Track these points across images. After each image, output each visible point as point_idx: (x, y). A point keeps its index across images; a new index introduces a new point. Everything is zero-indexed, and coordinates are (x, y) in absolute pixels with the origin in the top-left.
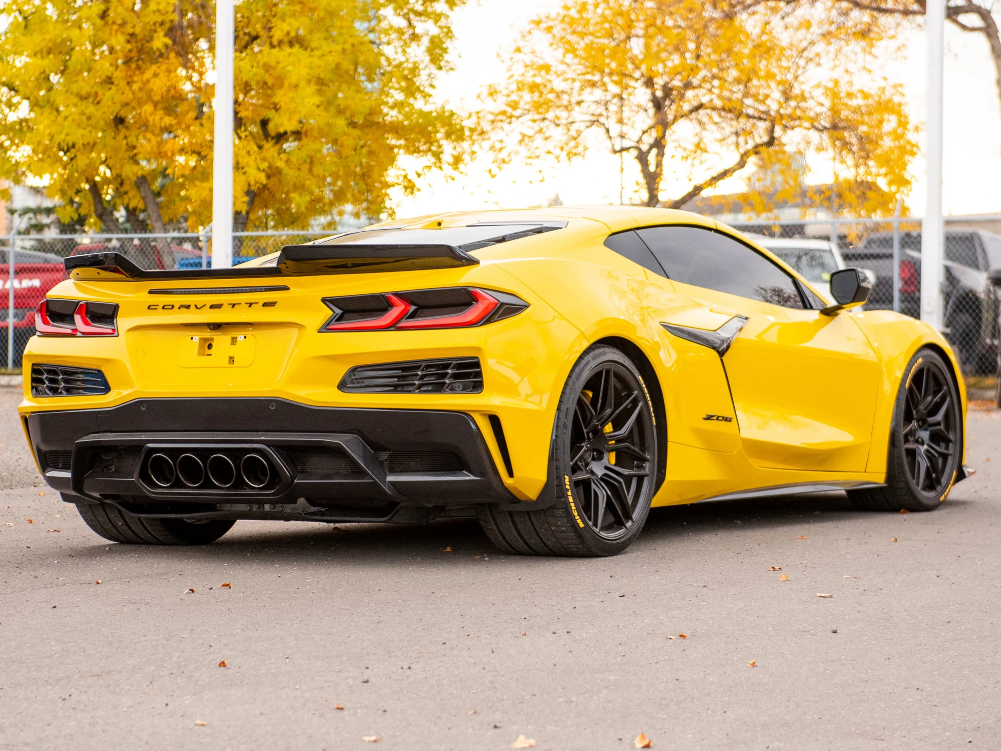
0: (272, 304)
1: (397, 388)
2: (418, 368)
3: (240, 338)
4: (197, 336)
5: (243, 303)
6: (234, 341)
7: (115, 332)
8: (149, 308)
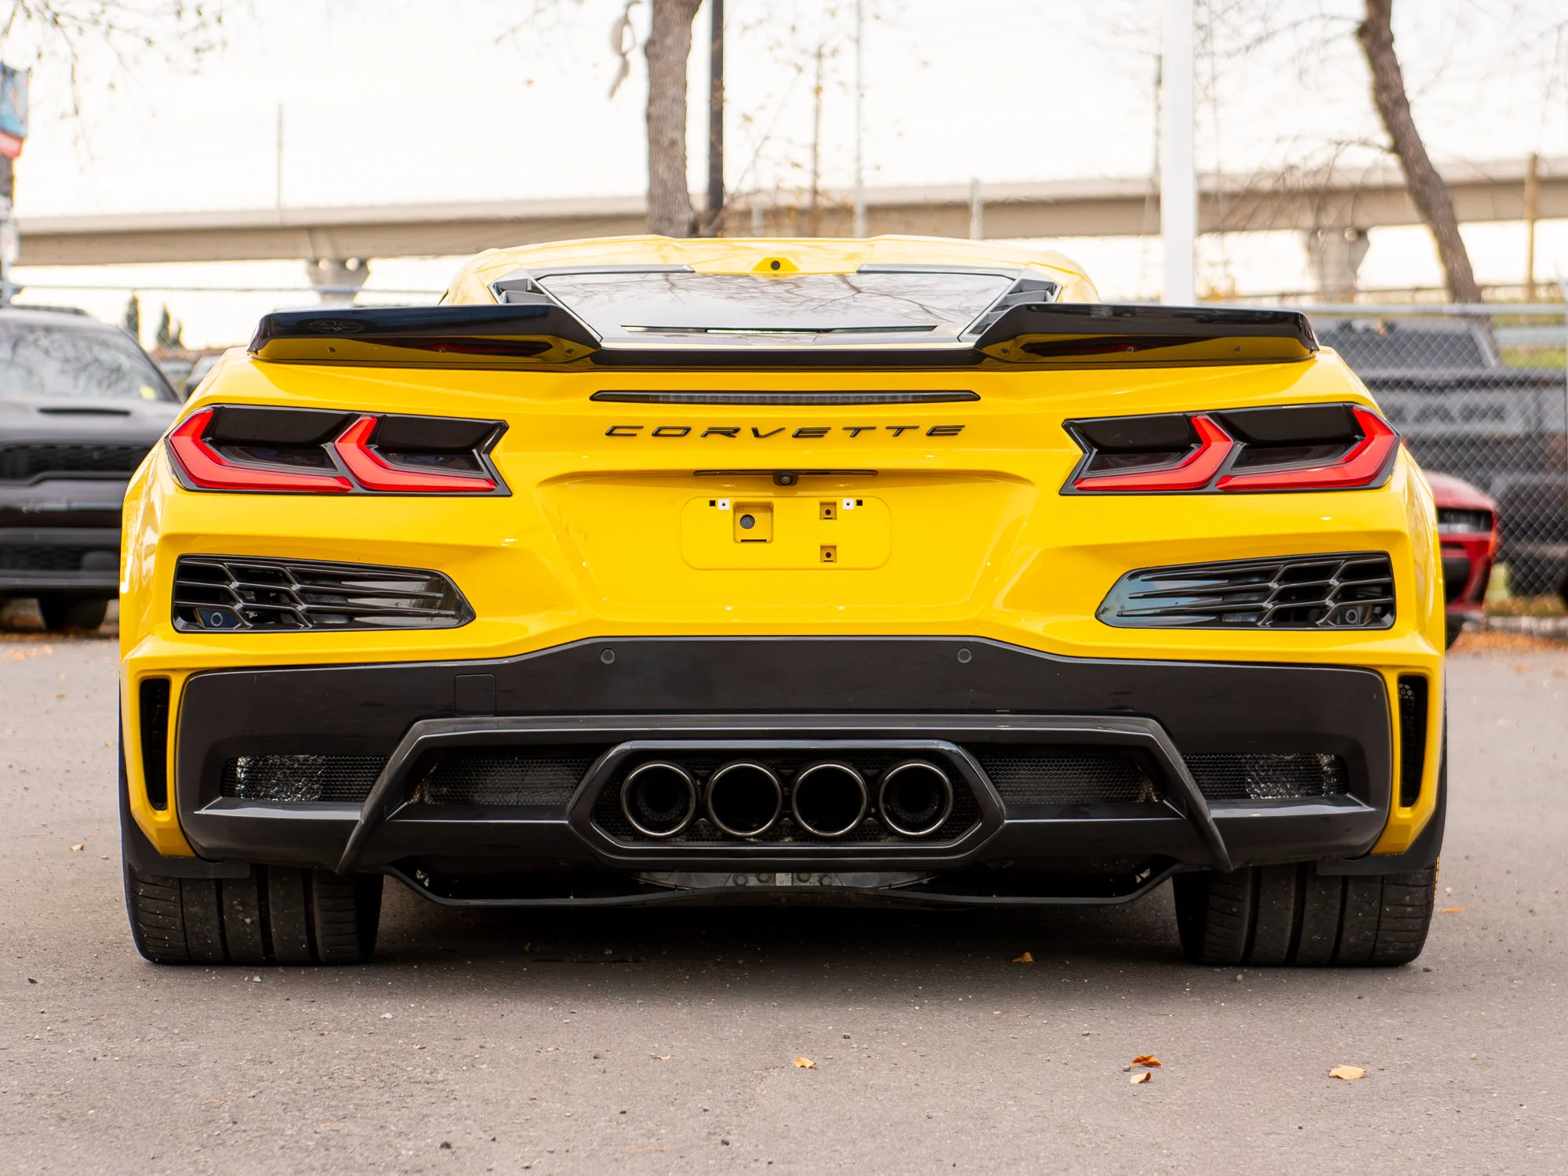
0: (952, 431)
1: (1218, 619)
2: (1267, 575)
3: (845, 504)
4: (727, 499)
5: (881, 428)
6: (828, 511)
7: (496, 487)
8: (610, 434)
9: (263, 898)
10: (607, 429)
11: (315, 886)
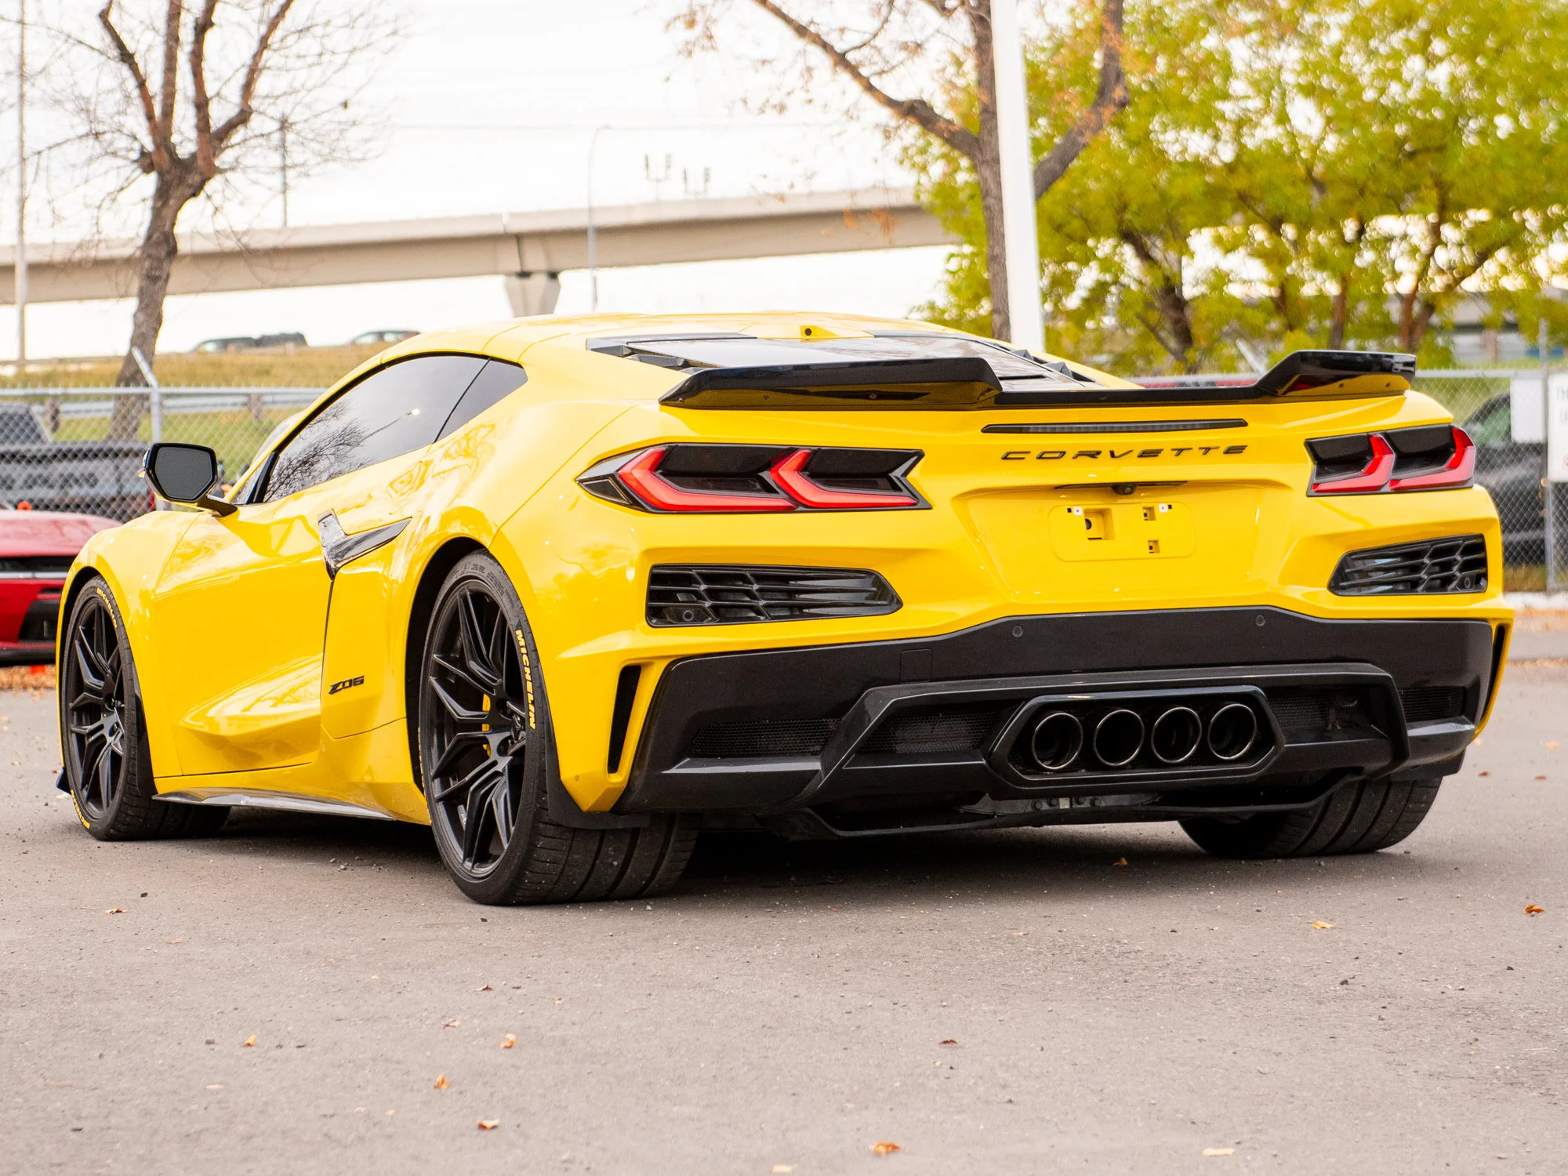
0: (1239, 450)
2: (1423, 552)
3: (1161, 508)
4: (1080, 507)
5: (1196, 448)
6: (1149, 514)
7: (917, 502)
8: (1005, 458)
9: (632, 846)
10: (1003, 453)
11: (675, 831)
